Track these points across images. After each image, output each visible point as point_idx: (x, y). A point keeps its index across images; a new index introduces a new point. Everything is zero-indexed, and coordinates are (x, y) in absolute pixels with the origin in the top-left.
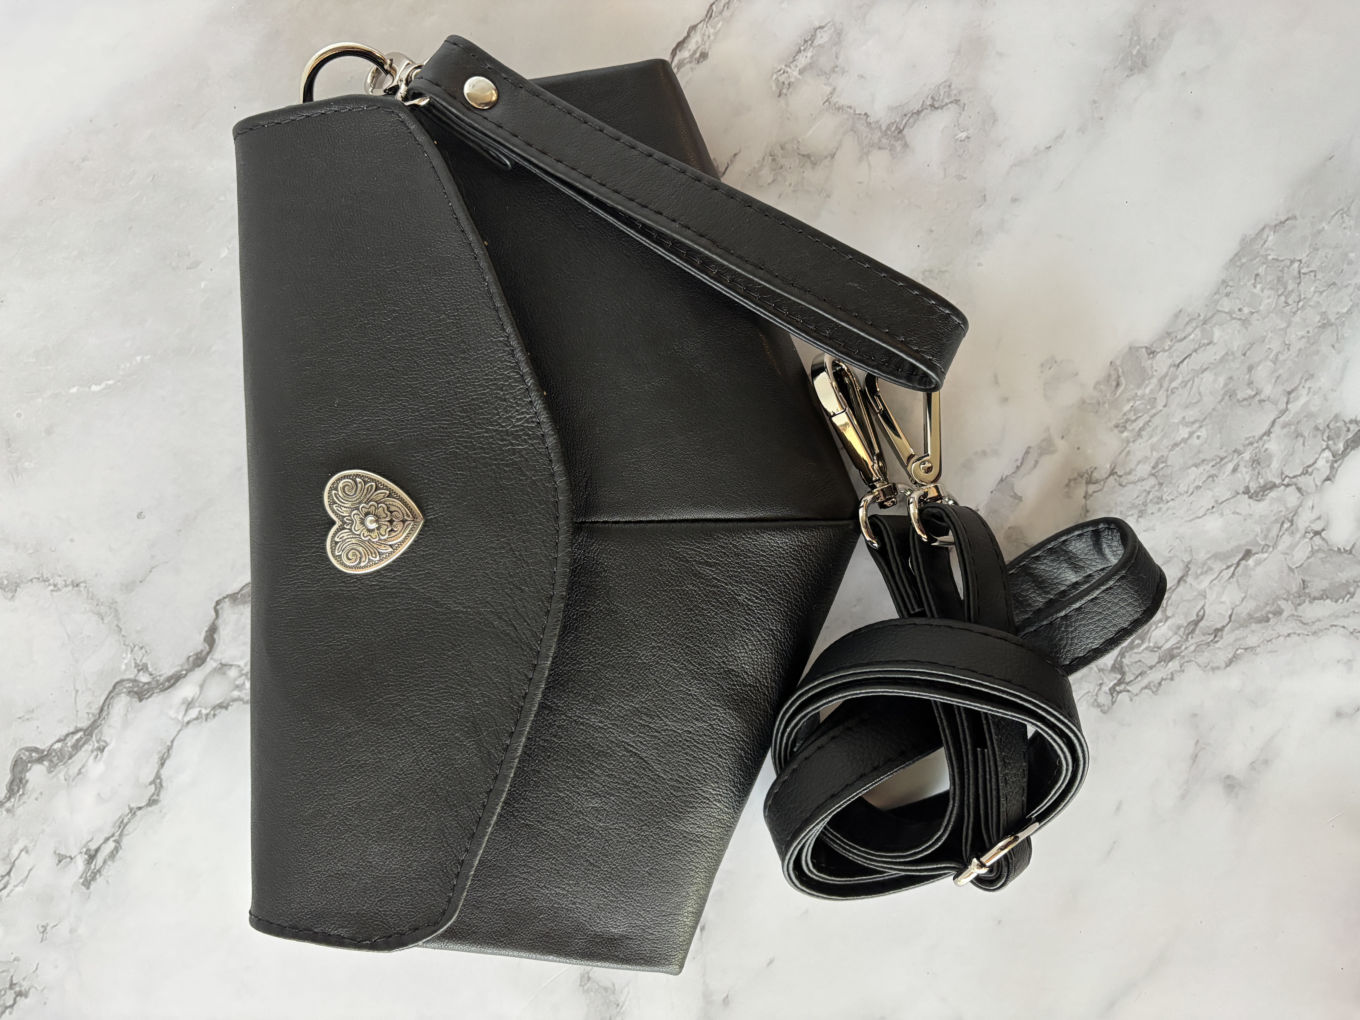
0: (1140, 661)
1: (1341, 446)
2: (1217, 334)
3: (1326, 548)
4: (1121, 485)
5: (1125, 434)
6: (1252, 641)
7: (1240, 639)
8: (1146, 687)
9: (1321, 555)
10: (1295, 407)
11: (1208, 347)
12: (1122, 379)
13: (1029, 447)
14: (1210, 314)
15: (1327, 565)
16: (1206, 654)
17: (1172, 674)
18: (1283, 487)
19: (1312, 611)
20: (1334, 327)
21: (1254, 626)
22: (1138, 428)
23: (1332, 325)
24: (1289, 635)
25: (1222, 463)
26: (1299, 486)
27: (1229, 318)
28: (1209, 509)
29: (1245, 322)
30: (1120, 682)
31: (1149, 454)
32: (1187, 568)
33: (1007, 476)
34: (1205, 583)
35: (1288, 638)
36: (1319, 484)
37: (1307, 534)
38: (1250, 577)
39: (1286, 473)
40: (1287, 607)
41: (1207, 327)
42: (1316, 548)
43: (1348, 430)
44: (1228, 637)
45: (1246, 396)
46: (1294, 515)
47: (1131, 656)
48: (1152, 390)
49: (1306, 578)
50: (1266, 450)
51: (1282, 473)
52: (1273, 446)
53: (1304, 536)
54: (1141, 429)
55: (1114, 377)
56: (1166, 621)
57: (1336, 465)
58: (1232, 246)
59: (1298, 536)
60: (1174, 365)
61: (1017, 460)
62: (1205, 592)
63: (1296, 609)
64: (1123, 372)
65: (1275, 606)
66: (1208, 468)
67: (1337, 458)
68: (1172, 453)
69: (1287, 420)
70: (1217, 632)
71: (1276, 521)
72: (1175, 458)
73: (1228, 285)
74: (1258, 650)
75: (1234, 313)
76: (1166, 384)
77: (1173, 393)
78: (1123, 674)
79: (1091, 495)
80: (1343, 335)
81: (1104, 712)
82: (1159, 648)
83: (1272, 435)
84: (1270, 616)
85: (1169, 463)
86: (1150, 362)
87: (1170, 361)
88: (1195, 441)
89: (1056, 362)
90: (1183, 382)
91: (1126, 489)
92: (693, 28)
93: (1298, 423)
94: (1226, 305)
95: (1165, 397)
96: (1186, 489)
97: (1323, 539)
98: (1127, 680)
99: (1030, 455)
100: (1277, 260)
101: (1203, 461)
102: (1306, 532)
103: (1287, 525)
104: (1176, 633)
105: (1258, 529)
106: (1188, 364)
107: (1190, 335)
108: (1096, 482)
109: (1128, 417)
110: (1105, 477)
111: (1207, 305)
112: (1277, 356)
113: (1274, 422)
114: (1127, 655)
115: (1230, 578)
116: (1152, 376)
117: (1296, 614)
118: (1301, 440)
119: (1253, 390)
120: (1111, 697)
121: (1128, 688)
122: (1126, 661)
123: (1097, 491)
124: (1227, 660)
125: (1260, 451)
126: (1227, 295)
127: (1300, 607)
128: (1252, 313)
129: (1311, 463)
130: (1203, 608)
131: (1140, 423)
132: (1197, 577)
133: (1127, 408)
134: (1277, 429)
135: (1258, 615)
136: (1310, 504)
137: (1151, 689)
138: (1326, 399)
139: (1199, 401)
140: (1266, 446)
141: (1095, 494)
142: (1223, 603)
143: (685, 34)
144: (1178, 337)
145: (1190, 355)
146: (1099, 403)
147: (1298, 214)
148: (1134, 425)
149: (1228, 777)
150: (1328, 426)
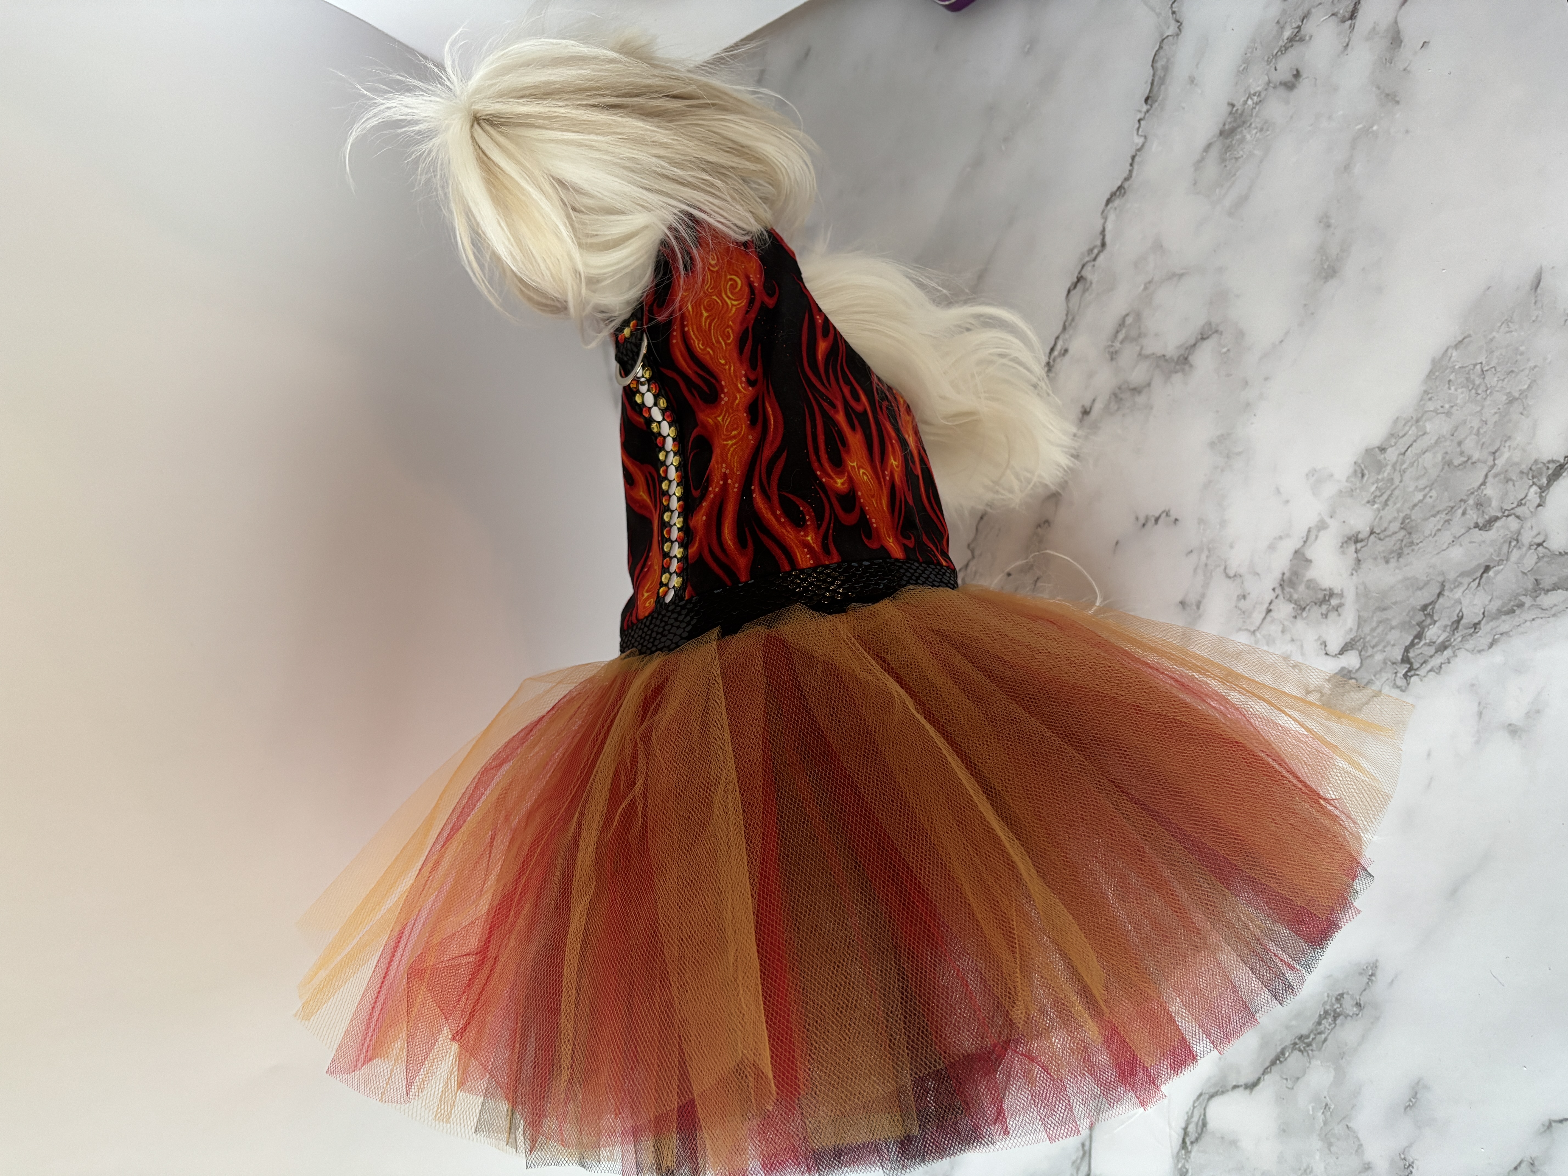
0: (1421, 653)
1: (1544, 481)
2: (1428, 426)
3: (1549, 554)
4: (1380, 539)
5: (1376, 506)
6: (1504, 628)
7: (1495, 628)
8: (1430, 671)
9: (1546, 559)
10: (1500, 462)
11: (1424, 437)
12: (1366, 472)
13: (1310, 528)
14: (1420, 415)
15: (1553, 566)
16: (1471, 642)
17: (1448, 659)
18: (1505, 518)
19: (1547, 600)
20: (1519, 400)
21: (1503, 617)
22: (1384, 500)
23: (1517, 399)
24: (1533, 620)
25: (1453, 510)
26: (1518, 514)
27: (1434, 414)
28: (1450, 544)
29: (1448, 414)
30: (1410, 670)
31: (1396, 515)
32: (1443, 586)
33: (1299, 549)
34: (1458, 593)
35: (1533, 622)
36: (1533, 510)
37: (1532, 547)
38: (1493, 584)
39: (1505, 507)
40: (1528, 601)
41: (1421, 423)
42: (1541, 555)
43: (1548, 468)
44: (1485, 628)
45: (1460, 462)
46: (1518, 536)
47: (1414, 651)
48: (1389, 474)
49: (1538, 577)
50: (1485, 495)
51: (1502, 508)
52: (1489, 491)
53: (1530, 548)
54: (1387, 500)
55: (1359, 471)
56: (1434, 624)
57: (1544, 494)
58: (1426, 367)
59: (1524, 549)
60: (1401, 454)
61: (1303, 538)
62: (1460, 599)
63: (1535, 601)
64: (1365, 467)
65: (1517, 601)
66: (1443, 516)
67: (1543, 490)
68: (1413, 511)
69: (1496, 471)
70: (1476, 626)
71: (1504, 542)
72: (1416, 515)
73: (1428, 394)
74: (1511, 633)
75: (1438, 409)
76: (1398, 468)
77: (1404, 472)
78: (1411, 664)
79: (1360, 550)
80: (1528, 404)
81: (1402, 691)
82: (1434, 643)
83: (1487, 485)
84: (1515, 608)
85: (1413, 518)
86: (1383, 456)
87: (1397, 452)
88: (1428, 500)
89: (1316, 471)
90: (1410, 463)
91: (1384, 541)
92: (1057, 338)
93: (1506, 471)
94: (1430, 406)
95: (1399, 476)
96: (1429, 533)
97: (1546, 548)
98: (1415, 667)
99: (1311, 533)
100: (1463, 367)
101: (1438, 512)
102: (1531, 545)
103: (1514, 543)
104: (1444, 631)
105: (1491, 550)
106: (1411, 451)
107: (1407, 432)
108: (1362, 541)
109: (1375, 494)
110: (1367, 536)
111: (1416, 410)
112: (1478, 430)
113: (1486, 476)
114: (1411, 651)
115: (1477, 587)
116: (1387, 465)
117: (1535, 603)
118: (1511, 483)
119: (1464, 457)
120: (1405, 681)
121: (1417, 672)
122: (1411, 655)
123: (1364, 546)
124: (1488, 644)
125: (1481, 497)
126: (1430, 399)
127: (1538, 599)
128: (1452, 407)
129: (1522, 496)
130: (1461, 611)
131: (1385, 497)
132: (1451, 590)
133: (1373, 488)
134: (1490, 478)
135: (1505, 609)
136: (1529, 525)
137: (1434, 671)
138: (1524, 450)
139: (1425, 473)
140: (1485, 492)
141: (1363, 549)
142: (1476, 605)
143: (1053, 343)
144: (1401, 435)
145: (1411, 445)
146: (1352, 490)
147: (1471, 332)
148: (1381, 499)
149: (1510, 725)
150: (1531, 469)
